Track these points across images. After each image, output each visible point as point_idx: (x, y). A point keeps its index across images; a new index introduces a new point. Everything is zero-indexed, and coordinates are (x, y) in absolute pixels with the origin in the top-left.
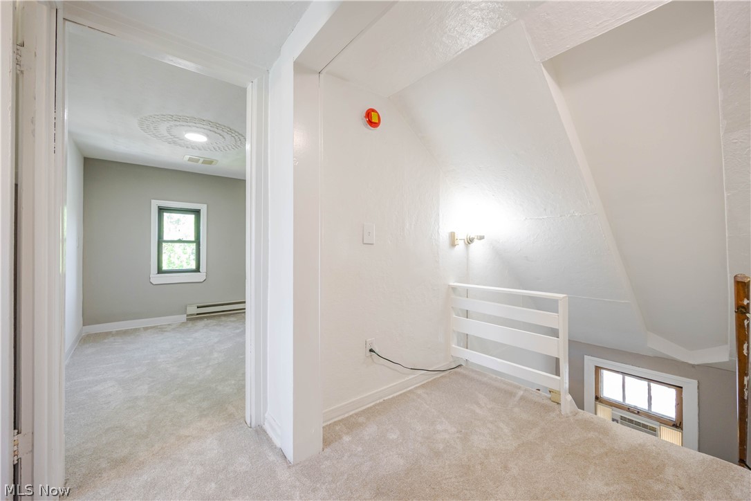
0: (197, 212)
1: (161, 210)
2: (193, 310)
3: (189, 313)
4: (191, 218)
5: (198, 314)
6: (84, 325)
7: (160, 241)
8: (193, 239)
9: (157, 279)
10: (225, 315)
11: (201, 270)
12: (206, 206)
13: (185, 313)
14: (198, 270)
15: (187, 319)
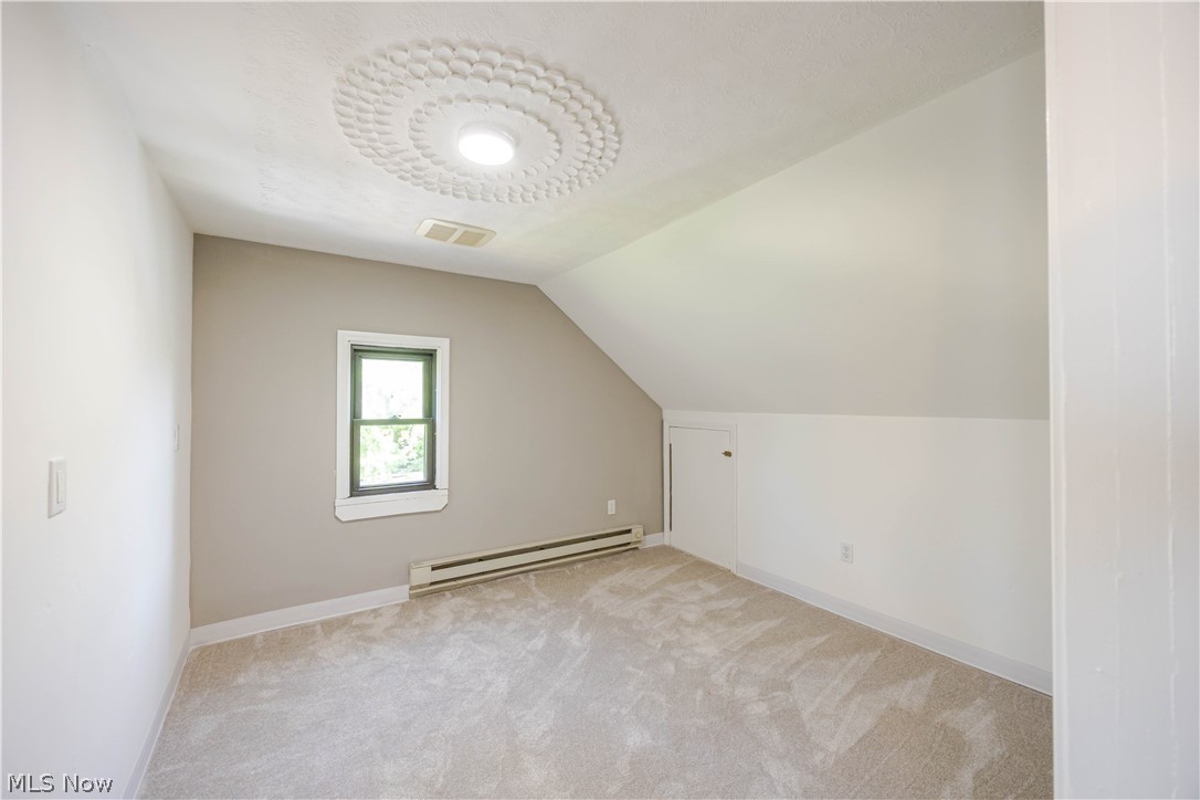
0: (429, 356)
1: (358, 352)
2: (423, 575)
3: (415, 583)
4: (417, 368)
5: (432, 584)
6: (193, 626)
7: (356, 421)
8: (420, 416)
9: (349, 509)
10: (485, 581)
11: (437, 484)
12: (448, 340)
13: (408, 581)
14: (430, 484)
15: (411, 597)
